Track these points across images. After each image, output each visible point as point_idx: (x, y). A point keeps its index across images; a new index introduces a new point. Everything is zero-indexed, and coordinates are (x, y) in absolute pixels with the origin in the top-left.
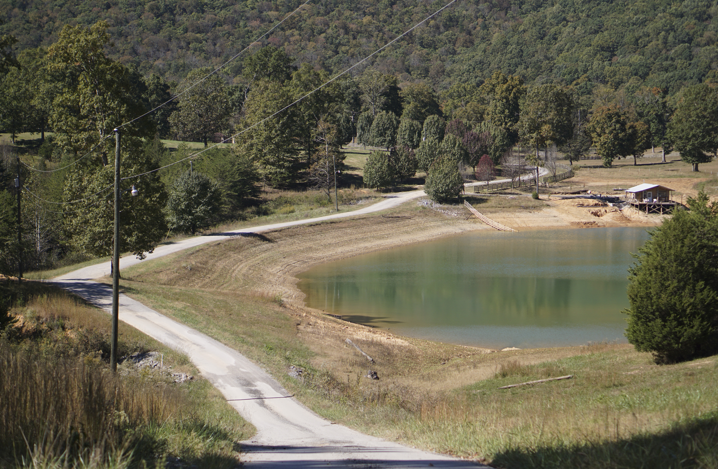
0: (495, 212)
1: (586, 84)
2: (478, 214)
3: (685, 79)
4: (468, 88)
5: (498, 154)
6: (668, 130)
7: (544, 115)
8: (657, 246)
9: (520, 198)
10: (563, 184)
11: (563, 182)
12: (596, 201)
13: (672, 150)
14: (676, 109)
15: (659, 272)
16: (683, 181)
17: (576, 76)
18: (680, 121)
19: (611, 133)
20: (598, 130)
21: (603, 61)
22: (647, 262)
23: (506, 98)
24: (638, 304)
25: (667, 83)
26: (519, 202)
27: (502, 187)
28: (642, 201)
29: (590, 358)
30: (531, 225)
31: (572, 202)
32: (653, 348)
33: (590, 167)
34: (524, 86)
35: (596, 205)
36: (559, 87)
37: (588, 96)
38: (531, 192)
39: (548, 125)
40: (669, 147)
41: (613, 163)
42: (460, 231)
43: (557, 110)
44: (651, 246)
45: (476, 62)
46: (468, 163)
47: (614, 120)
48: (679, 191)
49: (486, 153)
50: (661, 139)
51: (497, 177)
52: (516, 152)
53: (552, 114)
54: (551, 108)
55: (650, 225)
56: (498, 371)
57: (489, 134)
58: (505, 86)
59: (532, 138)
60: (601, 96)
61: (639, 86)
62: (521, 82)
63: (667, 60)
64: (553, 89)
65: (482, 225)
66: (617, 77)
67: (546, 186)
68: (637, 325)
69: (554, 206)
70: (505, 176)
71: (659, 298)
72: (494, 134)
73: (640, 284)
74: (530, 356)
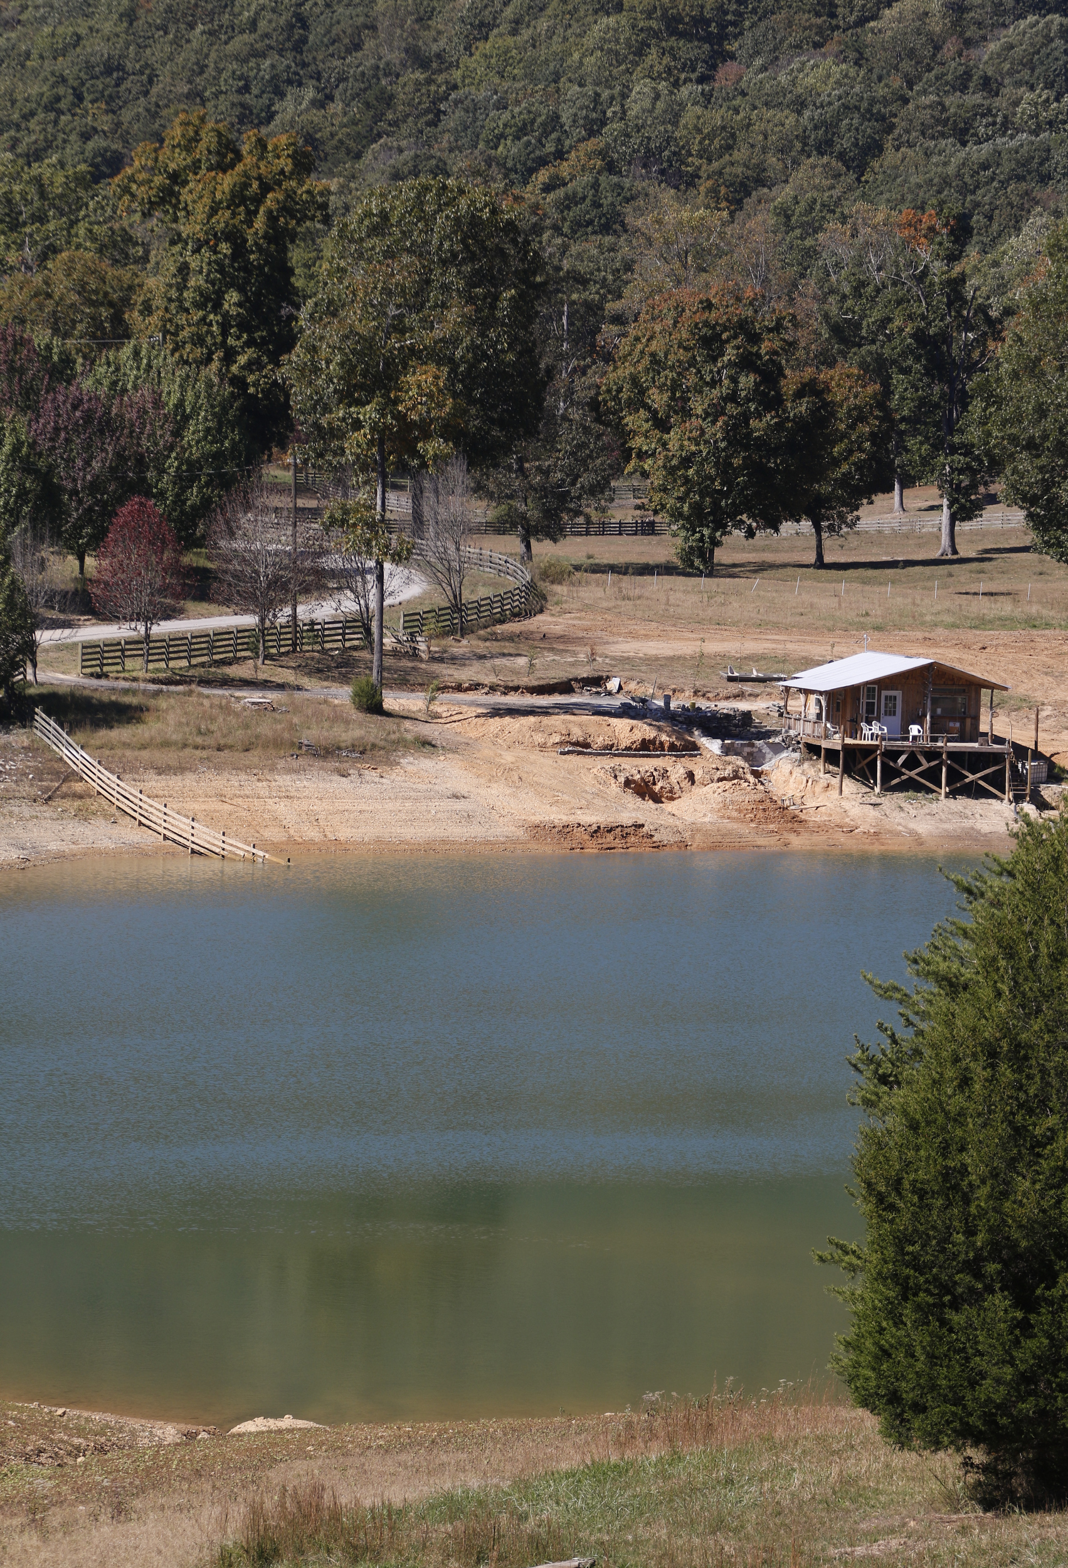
0: (180, 769)
1: (595, 185)
2: (102, 778)
3: (1044, 179)
4: (58, 183)
5: (193, 496)
6: (977, 407)
7: (411, 320)
8: (994, 950)
9: (297, 709)
10: (494, 647)
11: (494, 637)
12: (644, 730)
13: (992, 499)
14: (1008, 312)
15: (1006, 1072)
16: (1041, 643)
17: (550, 148)
18: (1033, 368)
19: (714, 413)
20: (658, 399)
21: (676, 84)
22: (949, 1024)
23: (234, 236)
24: (904, 1222)
25: (964, 190)
26: (292, 727)
27: (211, 649)
28: (854, 732)
29: (666, 1478)
30: (344, 833)
31: (536, 729)
32: (967, 1434)
33: (613, 569)
34: (316, 183)
35: (646, 747)
36: (478, 193)
37: (608, 239)
38: (344, 679)
39: (432, 368)
40: (973, 486)
41: (721, 555)
42: (14, 855)
43: (471, 300)
44: (965, 946)
45: (89, 67)
46: (57, 535)
47: (730, 354)
48: (1022, 690)
49: (142, 488)
50: (937, 447)
51: (190, 605)
52: (277, 488)
53: (453, 315)
54: (445, 288)
55: (893, 846)
56: (234, 1534)
57: (158, 404)
58: (228, 182)
59: (357, 425)
60: (667, 243)
61: (838, 202)
62: (304, 164)
63: (963, 89)
64: (451, 202)
65: (115, 831)
66: (736, 155)
67: (414, 655)
68: (898, 1322)
69: (452, 749)
70: (227, 602)
71: (1005, 1195)
72: (180, 404)
73: (914, 1126)
74: (374, 1463)
